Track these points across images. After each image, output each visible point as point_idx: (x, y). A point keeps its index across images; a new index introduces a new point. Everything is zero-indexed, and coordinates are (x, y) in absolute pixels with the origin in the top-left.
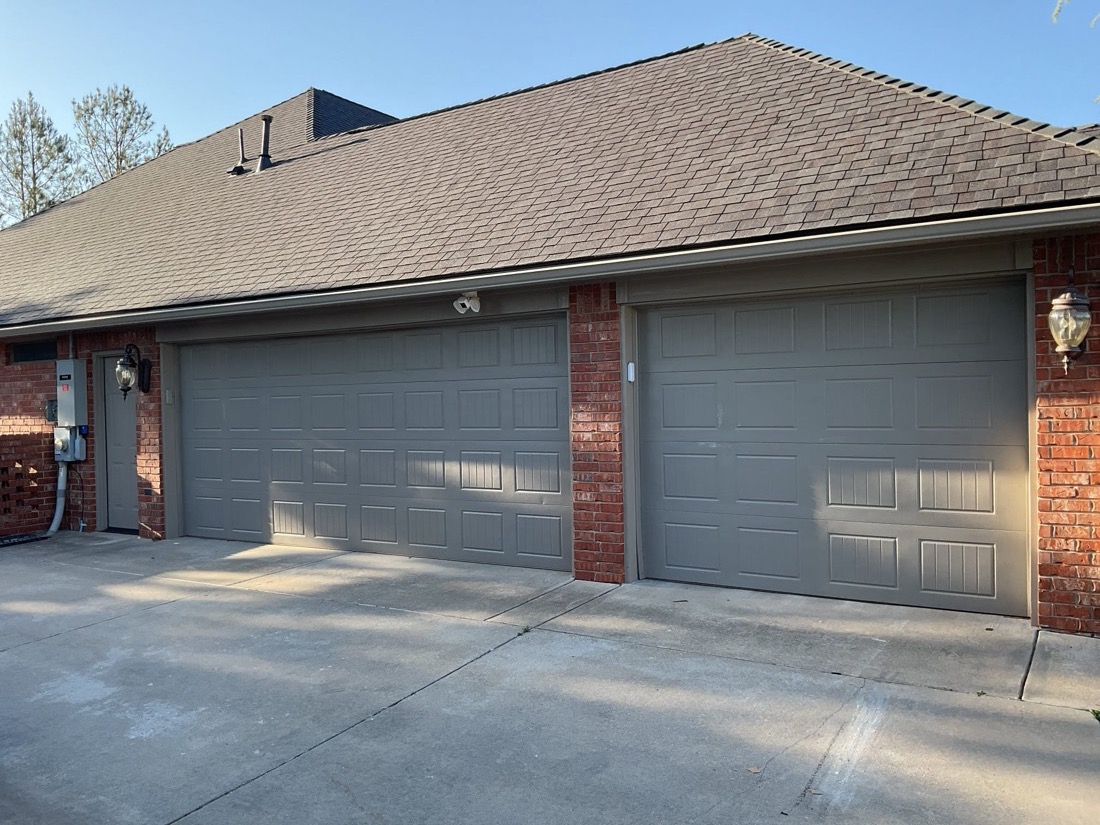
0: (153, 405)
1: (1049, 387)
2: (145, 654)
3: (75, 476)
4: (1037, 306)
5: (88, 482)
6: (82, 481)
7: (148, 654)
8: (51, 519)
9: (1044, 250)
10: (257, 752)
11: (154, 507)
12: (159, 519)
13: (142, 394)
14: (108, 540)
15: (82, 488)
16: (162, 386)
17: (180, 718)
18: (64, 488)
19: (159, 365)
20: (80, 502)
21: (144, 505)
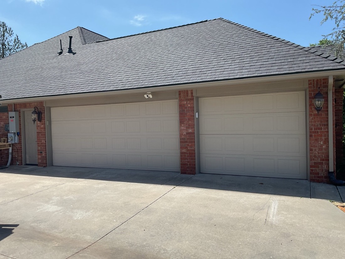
0: (43, 126)
1: (313, 118)
2: (64, 198)
3: (15, 148)
4: (309, 97)
5: (20, 150)
6: (17, 150)
7: (65, 198)
8: (7, 162)
9: (311, 83)
10: (115, 220)
11: (43, 157)
12: (45, 160)
13: (39, 122)
14: (28, 167)
15: (18, 152)
16: (46, 120)
17: (87, 214)
18: (11, 152)
19: (45, 113)
20: (17, 156)
21: (40, 157)
